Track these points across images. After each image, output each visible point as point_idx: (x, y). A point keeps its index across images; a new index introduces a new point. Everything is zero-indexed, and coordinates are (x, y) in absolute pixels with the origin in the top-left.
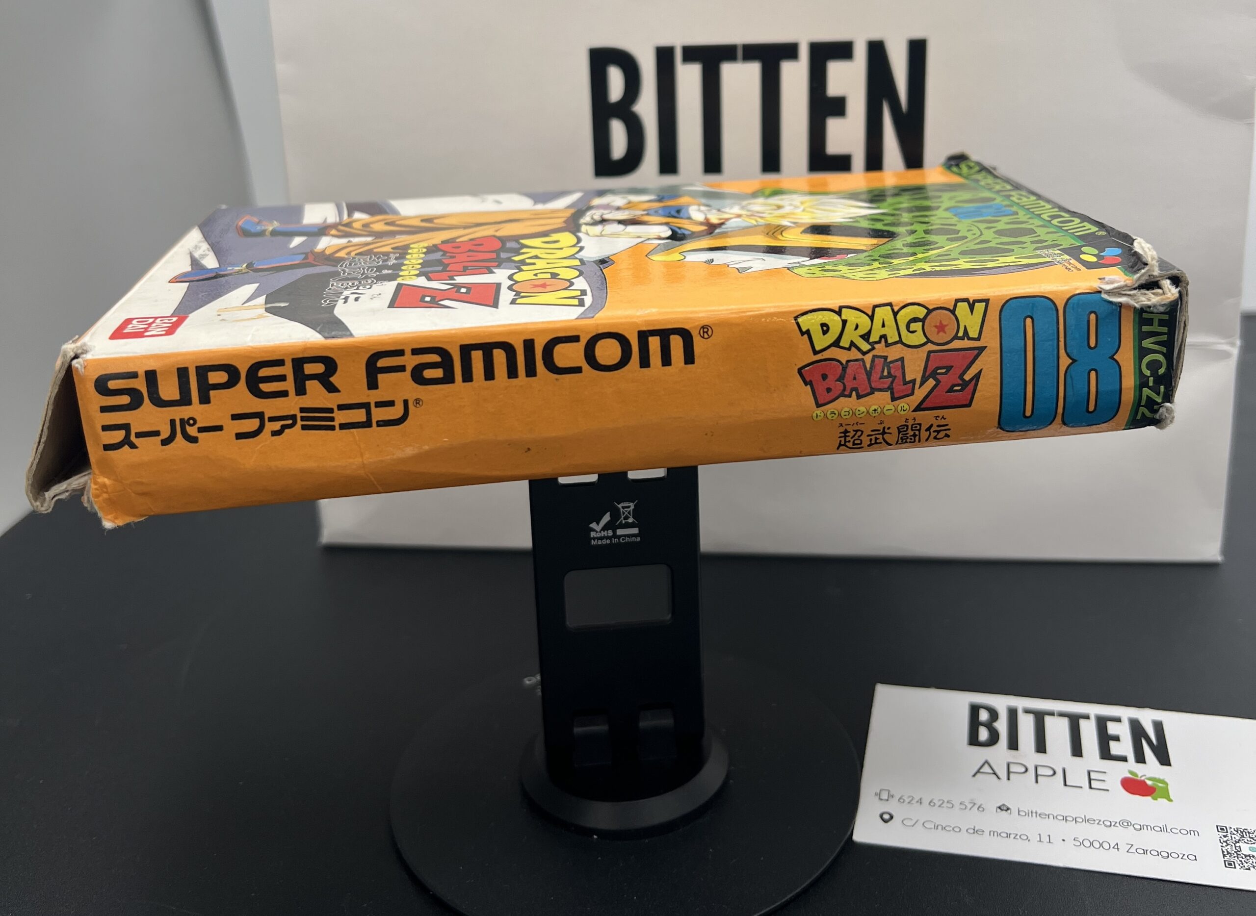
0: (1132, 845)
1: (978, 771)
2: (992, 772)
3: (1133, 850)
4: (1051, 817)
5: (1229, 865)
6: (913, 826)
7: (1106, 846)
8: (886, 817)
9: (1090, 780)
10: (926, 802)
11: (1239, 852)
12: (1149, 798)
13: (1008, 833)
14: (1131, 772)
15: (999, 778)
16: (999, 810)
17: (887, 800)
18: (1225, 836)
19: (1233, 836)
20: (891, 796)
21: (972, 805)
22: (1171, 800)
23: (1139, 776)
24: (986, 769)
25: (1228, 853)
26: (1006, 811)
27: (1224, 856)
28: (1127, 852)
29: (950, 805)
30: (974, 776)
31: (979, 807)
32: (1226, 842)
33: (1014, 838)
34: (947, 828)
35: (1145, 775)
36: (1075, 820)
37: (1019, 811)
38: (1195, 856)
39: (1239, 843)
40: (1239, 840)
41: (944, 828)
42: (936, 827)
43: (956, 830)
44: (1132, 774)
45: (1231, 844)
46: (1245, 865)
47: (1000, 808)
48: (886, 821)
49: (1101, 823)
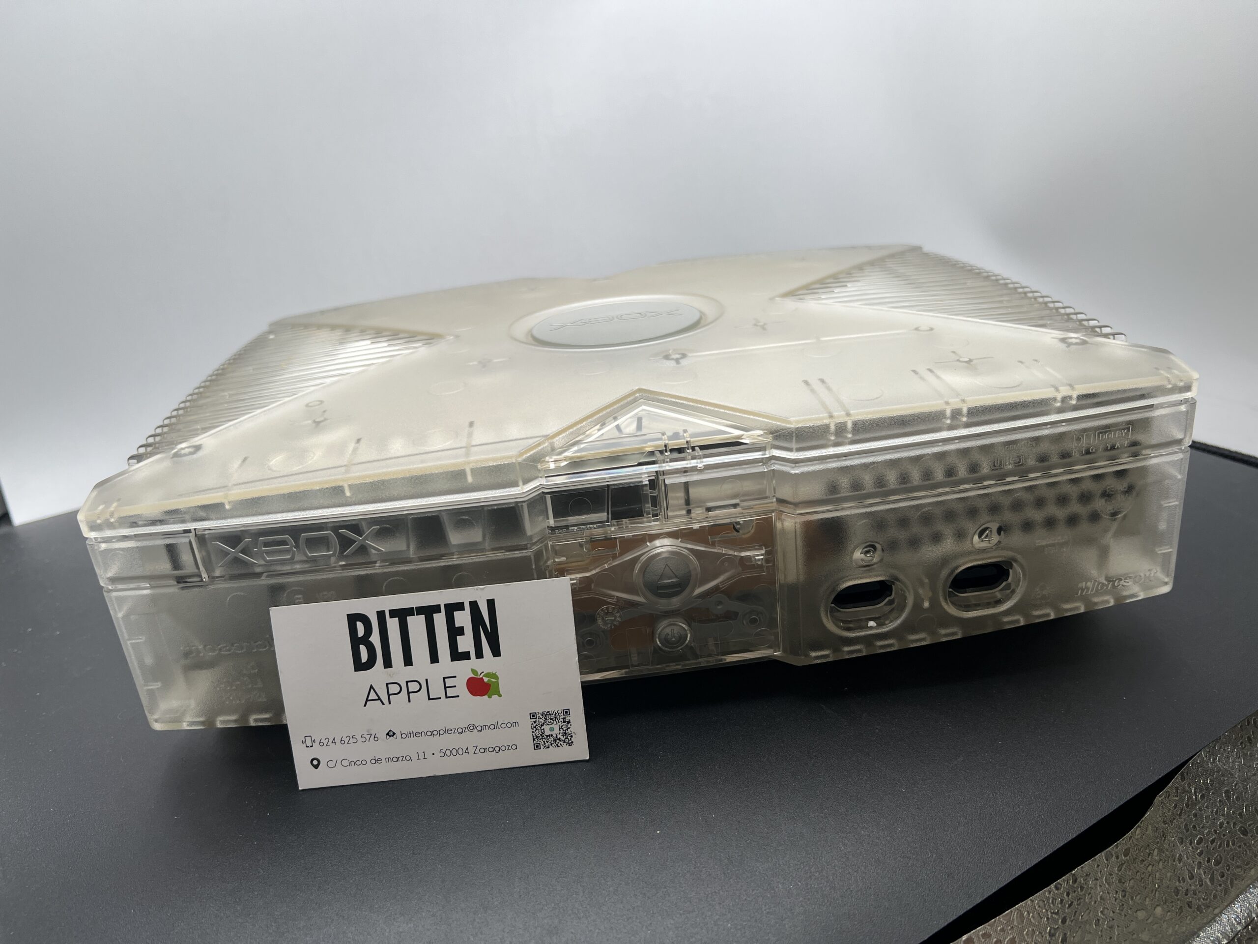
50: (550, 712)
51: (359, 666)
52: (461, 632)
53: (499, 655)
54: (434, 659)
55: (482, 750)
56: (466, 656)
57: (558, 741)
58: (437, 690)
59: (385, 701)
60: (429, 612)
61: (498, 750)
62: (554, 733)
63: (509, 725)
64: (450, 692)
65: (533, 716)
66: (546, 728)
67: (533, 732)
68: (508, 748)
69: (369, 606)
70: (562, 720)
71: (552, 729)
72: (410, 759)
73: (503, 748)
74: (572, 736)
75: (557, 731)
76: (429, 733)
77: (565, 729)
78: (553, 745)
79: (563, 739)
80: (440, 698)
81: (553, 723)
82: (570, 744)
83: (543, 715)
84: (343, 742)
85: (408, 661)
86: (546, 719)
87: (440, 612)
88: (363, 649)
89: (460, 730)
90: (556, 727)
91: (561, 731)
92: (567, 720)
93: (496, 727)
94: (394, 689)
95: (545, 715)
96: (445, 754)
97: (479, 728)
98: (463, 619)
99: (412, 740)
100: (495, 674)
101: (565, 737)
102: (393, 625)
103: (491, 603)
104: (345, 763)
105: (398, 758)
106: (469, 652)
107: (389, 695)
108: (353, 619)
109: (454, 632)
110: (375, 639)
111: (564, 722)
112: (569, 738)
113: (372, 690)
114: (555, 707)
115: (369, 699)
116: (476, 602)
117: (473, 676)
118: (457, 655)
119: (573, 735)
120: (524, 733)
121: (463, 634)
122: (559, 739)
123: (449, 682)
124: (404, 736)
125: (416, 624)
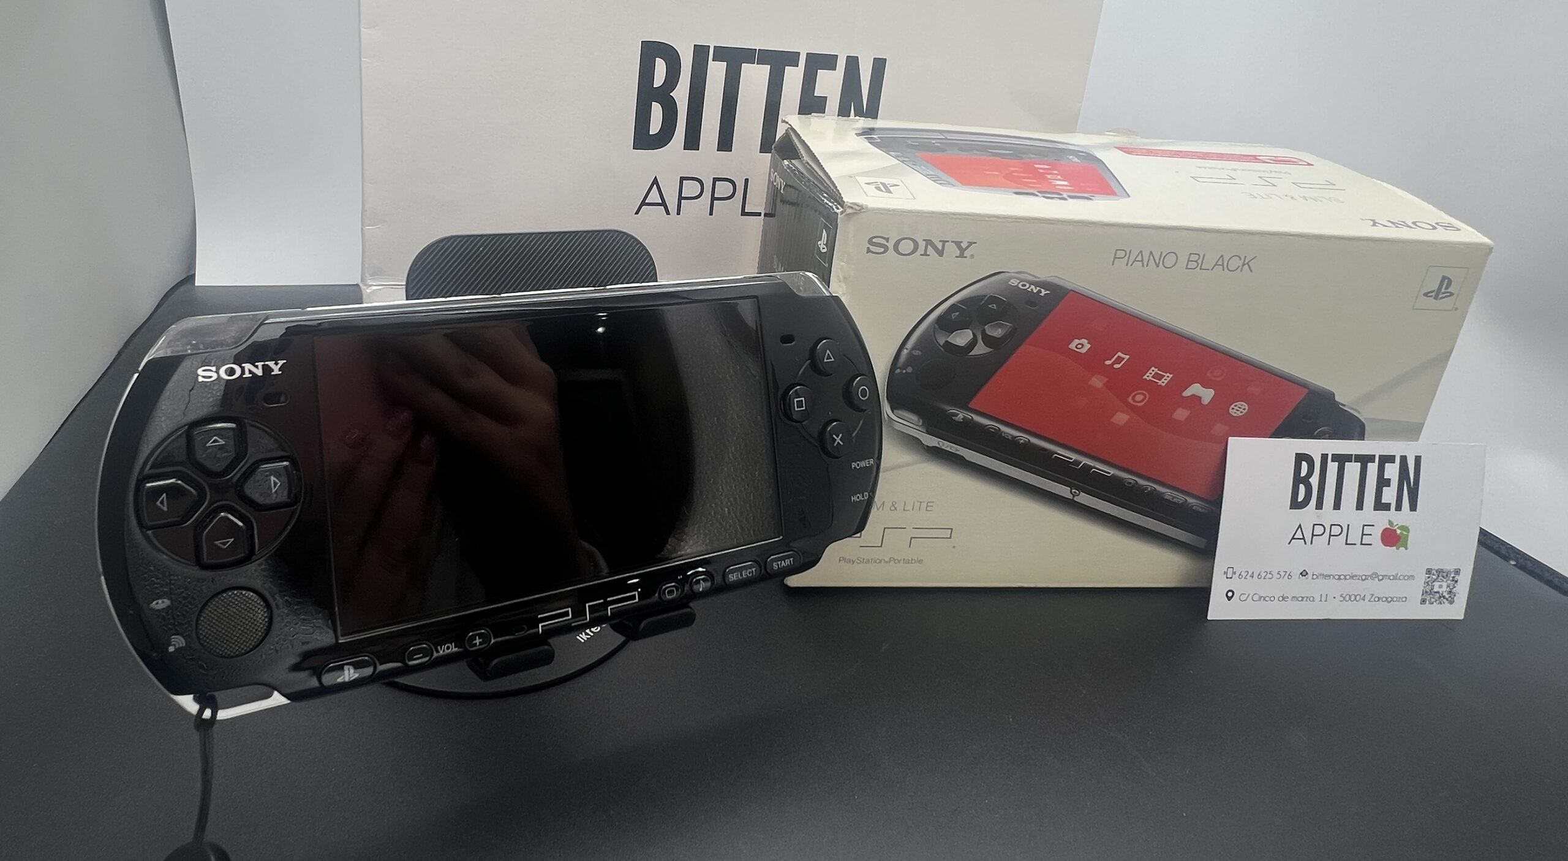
0: (1373, 595)
1: (1293, 538)
2: (1302, 537)
3: (1372, 600)
4: (1332, 577)
5: (1423, 602)
6: (1245, 600)
7: (1358, 598)
8: (1230, 594)
9: (1363, 534)
10: (1256, 575)
11: (1432, 589)
12: (1395, 548)
13: (1303, 596)
14: (1390, 523)
15: (1305, 543)
16: (1301, 576)
17: (1231, 578)
18: (1429, 577)
19: (1434, 577)
20: (1234, 573)
21: (1284, 573)
22: (1406, 549)
23: (1395, 524)
24: (1299, 535)
25: (1426, 592)
26: (1305, 576)
27: (1423, 594)
28: (1369, 601)
29: (1270, 576)
30: (1289, 543)
31: (1289, 575)
32: (1427, 583)
33: (1306, 601)
34: (1267, 599)
35: (1397, 525)
36: (1345, 576)
37: (1313, 575)
38: (1406, 598)
39: (1434, 582)
40: (1436, 579)
41: (1264, 599)
42: (1260, 600)
43: (1272, 599)
44: (1389, 525)
45: (1430, 584)
46: (1432, 600)
47: (1301, 574)
48: (1229, 599)
49: (1360, 578)
50: (1444, 571)
51: (1295, 505)
52: (1388, 483)
53: (1415, 510)
54: (1360, 506)
55: (1377, 599)
56: (1387, 507)
57: (1442, 598)
58: (1355, 536)
59: (1308, 542)
60: (1364, 460)
61: (1389, 600)
62: (1440, 590)
63: (1406, 578)
64: (1366, 540)
65: (1429, 571)
66: (1436, 584)
67: (1424, 587)
68: (1399, 599)
69: (1315, 447)
70: (1451, 579)
71: (1441, 586)
72: (1313, 601)
73: (1395, 599)
74: (1455, 596)
75: (1444, 588)
76: (1337, 577)
77: (1451, 587)
78: (1437, 602)
79: (1447, 596)
80: (1355, 544)
81: (1443, 581)
82: (1451, 602)
83: (1437, 572)
84: (1260, 577)
85: (1337, 506)
86: (1438, 576)
87: (1374, 462)
88: (1302, 488)
89: (1364, 577)
90: (1445, 585)
91: (1448, 589)
92: (1457, 577)
93: (1395, 578)
94: (1319, 530)
95: (1440, 571)
96: (1344, 598)
97: (1381, 578)
98: (1392, 471)
99: (1321, 581)
100: (1407, 528)
101: (1449, 595)
102: (1333, 467)
103: (1418, 459)
104: (1256, 598)
105: (1303, 598)
106: (1390, 504)
107: (1313, 535)
108: (1300, 458)
109: (1383, 482)
110: (1314, 480)
111: (1453, 581)
112: (1452, 597)
113: (1299, 529)
114: (1450, 566)
115: (1295, 537)
116: (1406, 456)
117: (1389, 527)
118: (1380, 506)
119: (1457, 595)
120: (1416, 588)
121: (1389, 486)
122: (1444, 597)
123: (1367, 530)
124: (1315, 577)
125: (1353, 469)
